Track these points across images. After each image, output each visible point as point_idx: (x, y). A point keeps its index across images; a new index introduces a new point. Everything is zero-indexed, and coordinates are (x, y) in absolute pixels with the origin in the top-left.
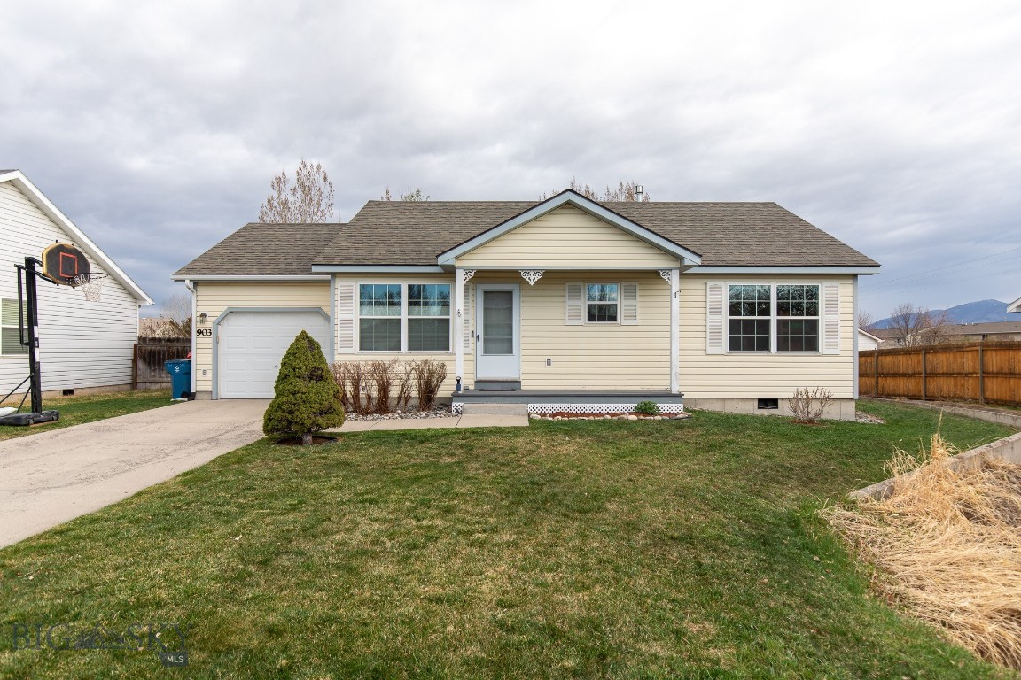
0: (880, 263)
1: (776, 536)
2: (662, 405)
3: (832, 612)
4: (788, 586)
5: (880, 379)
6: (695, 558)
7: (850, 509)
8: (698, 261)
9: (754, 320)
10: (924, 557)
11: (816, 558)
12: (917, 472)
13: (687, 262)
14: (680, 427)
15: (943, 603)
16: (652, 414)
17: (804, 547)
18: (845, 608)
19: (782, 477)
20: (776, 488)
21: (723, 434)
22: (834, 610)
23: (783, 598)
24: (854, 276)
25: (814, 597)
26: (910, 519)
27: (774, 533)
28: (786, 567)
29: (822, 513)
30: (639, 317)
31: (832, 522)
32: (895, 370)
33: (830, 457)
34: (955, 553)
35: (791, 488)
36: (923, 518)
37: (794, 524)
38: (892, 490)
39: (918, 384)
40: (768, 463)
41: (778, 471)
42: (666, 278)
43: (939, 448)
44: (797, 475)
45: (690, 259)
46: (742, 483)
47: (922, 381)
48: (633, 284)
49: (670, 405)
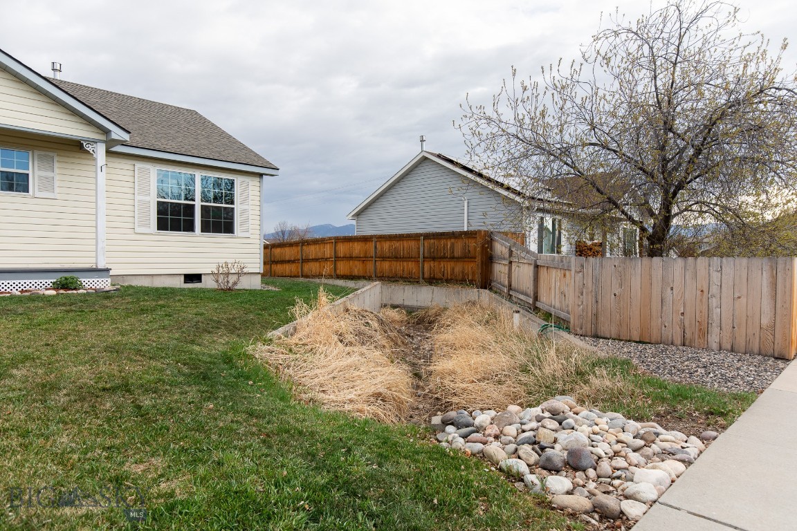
0: (278, 168)
1: (214, 371)
2: (87, 281)
3: (274, 418)
4: (232, 407)
5: (272, 265)
6: (132, 402)
7: (269, 345)
8: (126, 137)
9: (180, 204)
10: (323, 371)
11: (251, 383)
12: (310, 316)
13: (114, 136)
14: (108, 298)
15: (339, 399)
16: (75, 289)
17: (238, 377)
18: (282, 412)
19: (212, 328)
20: (207, 337)
21: (153, 300)
22: (275, 416)
23: (230, 416)
24: (261, 175)
25: (257, 410)
26: (309, 347)
27: (211, 370)
28: (227, 393)
29: (250, 349)
30: (57, 190)
31: (257, 356)
32: (283, 258)
33: (248, 312)
34: (341, 363)
35: (221, 335)
36: (318, 345)
37: (228, 360)
38: (295, 329)
39: (297, 267)
40: (199, 318)
41: (208, 324)
42: (89, 148)
43: (323, 298)
44: (224, 325)
45: (117, 134)
46: (177, 335)
47: (300, 265)
48: (51, 154)
49: (96, 280)
